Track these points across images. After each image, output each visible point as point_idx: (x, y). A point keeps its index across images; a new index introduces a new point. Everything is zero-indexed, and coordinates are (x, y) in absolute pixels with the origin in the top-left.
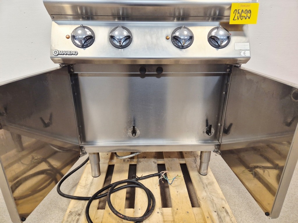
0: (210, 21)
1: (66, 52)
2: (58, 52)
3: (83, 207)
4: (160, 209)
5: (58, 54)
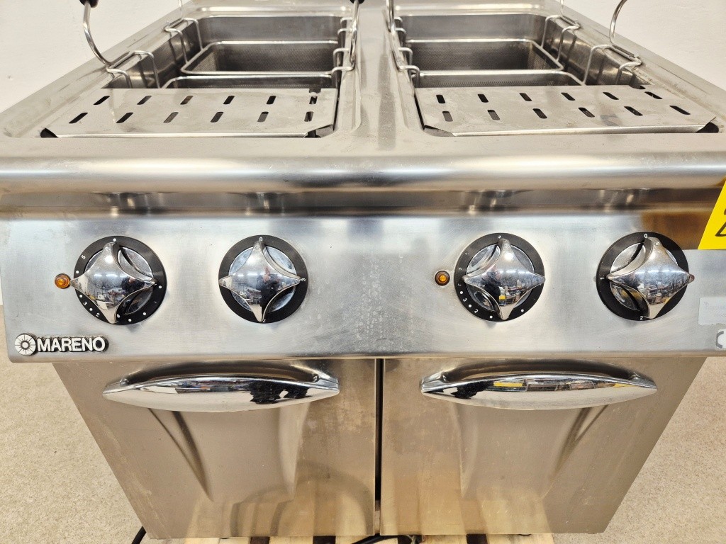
0: (607, 211)
1: (64, 345)
2: (33, 342)
5: (36, 351)
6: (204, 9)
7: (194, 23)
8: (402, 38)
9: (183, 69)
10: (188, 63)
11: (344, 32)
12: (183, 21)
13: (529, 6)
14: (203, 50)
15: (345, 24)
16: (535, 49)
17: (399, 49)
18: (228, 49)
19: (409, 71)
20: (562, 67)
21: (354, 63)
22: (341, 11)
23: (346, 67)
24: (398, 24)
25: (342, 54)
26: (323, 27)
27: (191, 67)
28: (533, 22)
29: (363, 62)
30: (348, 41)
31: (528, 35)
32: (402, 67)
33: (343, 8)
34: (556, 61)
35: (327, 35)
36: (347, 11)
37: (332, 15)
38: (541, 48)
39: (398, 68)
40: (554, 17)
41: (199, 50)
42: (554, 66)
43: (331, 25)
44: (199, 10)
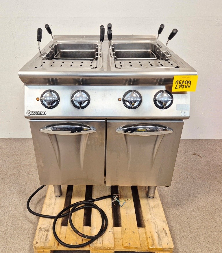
3: (50, 224)
4: (111, 228)
5: (31, 114)
6: (58, 42)
7: (56, 45)
8: (113, 50)
9: (54, 57)
10: (55, 56)
11: (98, 48)
12: (53, 45)
13: (150, 41)
14: (58, 53)
15: (98, 46)
16: (151, 52)
17: (112, 52)
18: (64, 52)
19: (114, 57)
20: (156, 57)
21: (101, 55)
22: (96, 42)
23: (99, 56)
24: (112, 46)
25: (97, 53)
26: (91, 46)
27: (56, 57)
28: (151, 46)
29: (103, 55)
30: (99, 50)
31: (150, 49)
32: (112, 56)
33: (97, 41)
34: (155, 56)
35: (92, 49)
36: (98, 42)
37: (94, 43)
38: (153, 52)
39: (111, 57)
40: (156, 44)
41: (57, 53)
42: (155, 57)
43: (94, 46)
44: (57, 42)
